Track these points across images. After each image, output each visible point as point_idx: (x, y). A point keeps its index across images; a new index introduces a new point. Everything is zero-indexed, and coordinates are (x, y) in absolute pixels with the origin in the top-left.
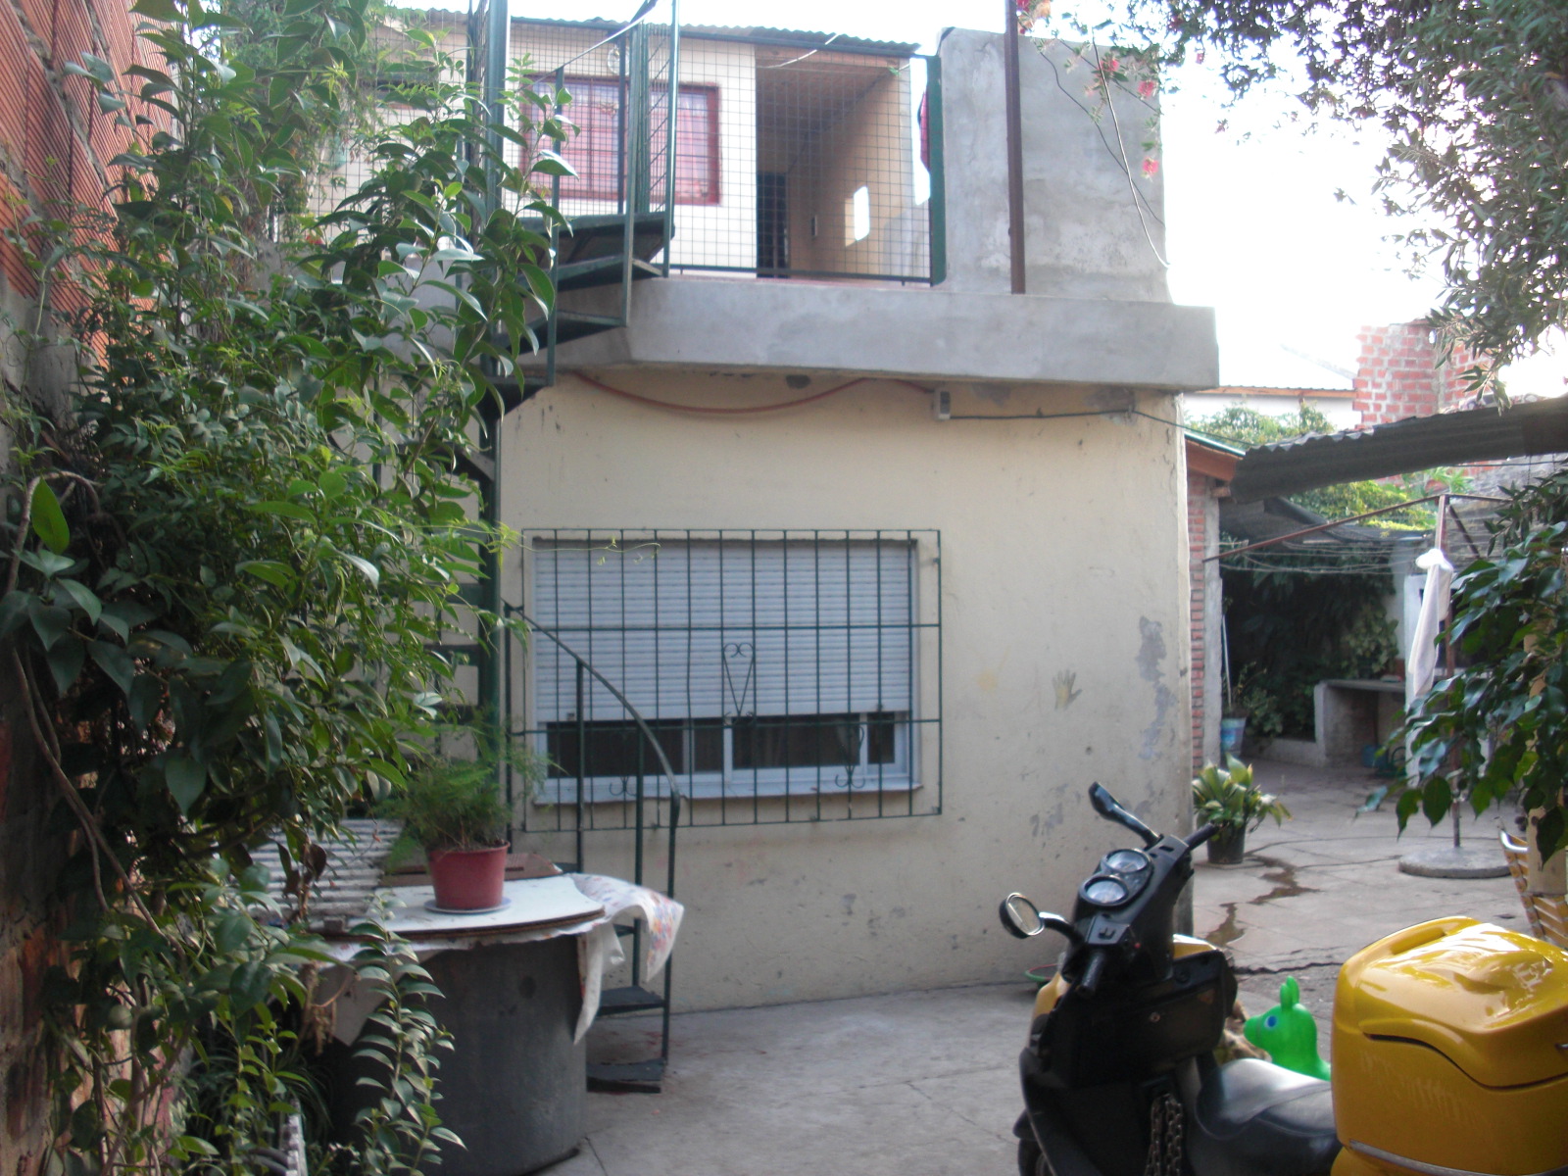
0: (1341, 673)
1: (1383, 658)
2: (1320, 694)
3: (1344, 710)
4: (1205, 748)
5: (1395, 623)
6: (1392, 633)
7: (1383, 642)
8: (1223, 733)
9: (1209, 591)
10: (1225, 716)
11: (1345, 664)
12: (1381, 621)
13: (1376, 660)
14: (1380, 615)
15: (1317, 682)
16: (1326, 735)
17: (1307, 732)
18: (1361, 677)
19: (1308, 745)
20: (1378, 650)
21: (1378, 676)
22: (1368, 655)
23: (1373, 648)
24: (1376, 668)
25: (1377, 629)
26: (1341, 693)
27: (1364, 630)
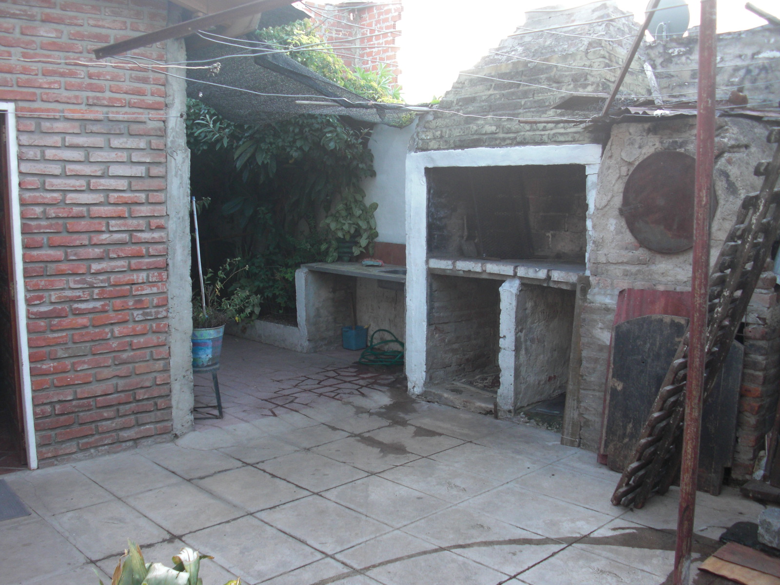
0: (321, 257)
1: (363, 242)
2: (301, 277)
3: (325, 294)
4: (172, 372)
5: (375, 206)
6: (372, 217)
7: (363, 225)
8: (196, 345)
9: (172, 164)
10: (198, 324)
11: (324, 247)
12: (359, 203)
13: (357, 244)
14: (359, 197)
15: (297, 266)
16: (307, 320)
17: (289, 316)
18: (340, 259)
19: (290, 329)
20: (358, 233)
21: (357, 259)
22: (348, 238)
23: (352, 231)
24: (356, 251)
25: (358, 212)
26: (322, 277)
27: (344, 213)
